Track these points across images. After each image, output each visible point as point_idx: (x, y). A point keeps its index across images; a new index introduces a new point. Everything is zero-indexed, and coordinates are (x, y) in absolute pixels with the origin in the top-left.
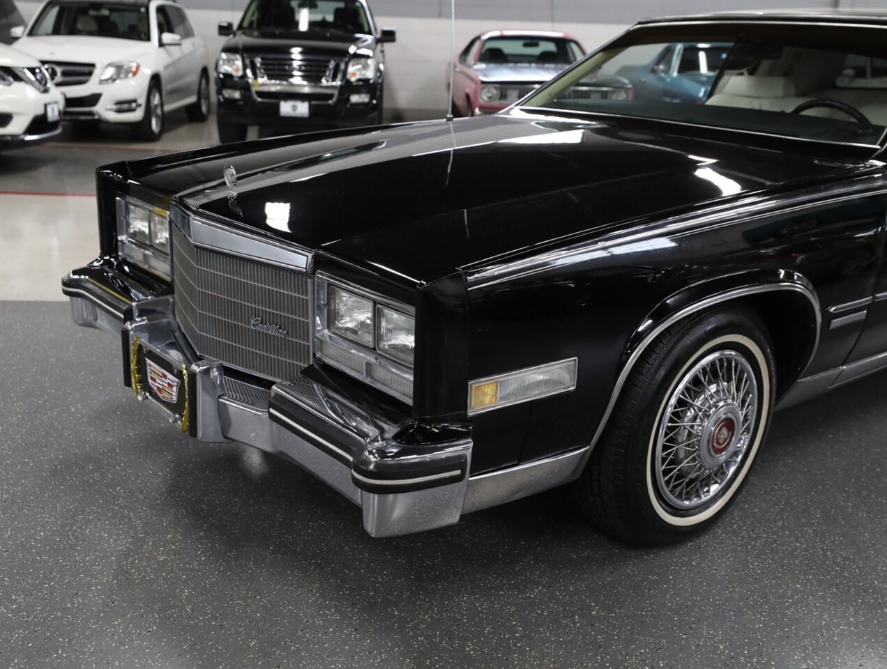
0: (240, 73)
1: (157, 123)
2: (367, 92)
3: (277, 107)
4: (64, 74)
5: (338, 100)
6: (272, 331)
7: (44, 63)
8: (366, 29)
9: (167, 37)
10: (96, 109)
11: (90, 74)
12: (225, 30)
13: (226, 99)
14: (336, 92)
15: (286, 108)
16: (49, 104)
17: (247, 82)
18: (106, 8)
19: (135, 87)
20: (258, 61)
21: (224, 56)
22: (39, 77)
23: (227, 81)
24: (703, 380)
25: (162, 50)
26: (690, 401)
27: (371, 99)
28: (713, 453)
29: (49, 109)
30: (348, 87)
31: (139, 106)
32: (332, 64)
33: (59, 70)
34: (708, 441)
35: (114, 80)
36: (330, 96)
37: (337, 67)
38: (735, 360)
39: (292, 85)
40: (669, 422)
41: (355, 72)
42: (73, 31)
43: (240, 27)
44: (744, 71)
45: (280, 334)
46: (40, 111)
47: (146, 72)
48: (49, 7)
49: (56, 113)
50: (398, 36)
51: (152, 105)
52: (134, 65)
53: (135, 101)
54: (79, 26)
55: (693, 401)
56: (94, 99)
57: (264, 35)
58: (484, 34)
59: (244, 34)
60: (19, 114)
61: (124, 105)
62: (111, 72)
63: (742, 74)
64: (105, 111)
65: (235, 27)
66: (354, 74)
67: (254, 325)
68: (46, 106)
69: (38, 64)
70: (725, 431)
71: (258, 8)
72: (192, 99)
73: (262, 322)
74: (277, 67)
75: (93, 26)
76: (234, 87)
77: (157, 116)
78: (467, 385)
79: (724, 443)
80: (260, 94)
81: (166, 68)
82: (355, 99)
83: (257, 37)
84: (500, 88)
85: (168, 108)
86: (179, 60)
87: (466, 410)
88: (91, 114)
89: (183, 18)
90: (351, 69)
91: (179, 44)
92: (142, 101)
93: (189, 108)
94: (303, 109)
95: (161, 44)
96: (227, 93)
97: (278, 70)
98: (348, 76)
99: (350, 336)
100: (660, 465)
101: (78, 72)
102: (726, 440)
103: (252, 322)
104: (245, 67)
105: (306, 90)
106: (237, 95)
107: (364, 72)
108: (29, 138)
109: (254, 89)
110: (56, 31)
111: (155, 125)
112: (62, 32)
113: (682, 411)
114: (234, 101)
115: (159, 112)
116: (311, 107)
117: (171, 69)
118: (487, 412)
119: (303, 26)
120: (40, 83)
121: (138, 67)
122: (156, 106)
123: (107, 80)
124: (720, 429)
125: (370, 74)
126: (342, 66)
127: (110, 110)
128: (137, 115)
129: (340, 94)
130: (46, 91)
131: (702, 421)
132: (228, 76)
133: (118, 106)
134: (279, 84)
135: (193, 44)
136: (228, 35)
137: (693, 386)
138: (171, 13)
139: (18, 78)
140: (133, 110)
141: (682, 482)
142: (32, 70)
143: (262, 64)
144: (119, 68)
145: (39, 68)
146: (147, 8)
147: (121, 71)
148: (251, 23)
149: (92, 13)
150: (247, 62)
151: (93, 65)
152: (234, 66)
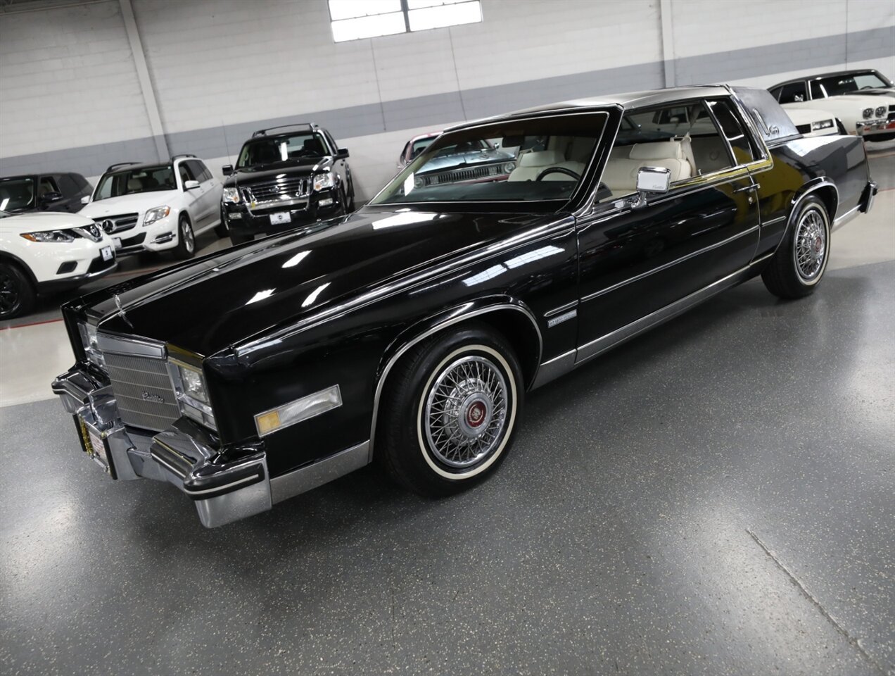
0: (238, 200)
1: (190, 245)
2: (331, 197)
3: (268, 219)
4: (117, 224)
5: (311, 206)
6: (155, 400)
7: (96, 220)
8: (326, 152)
9: (189, 184)
10: (143, 244)
11: (136, 220)
12: (227, 171)
13: (232, 220)
14: (307, 201)
15: (274, 219)
16: (103, 249)
17: (244, 205)
18: (144, 172)
19: (169, 224)
20: (249, 190)
21: (226, 190)
22: (93, 231)
23: (231, 207)
24: (454, 381)
25: (186, 193)
26: (446, 396)
27: (334, 201)
28: (471, 427)
29: (104, 252)
30: (316, 196)
31: (175, 235)
32: (301, 182)
33: (113, 222)
34: (465, 420)
35: (154, 221)
36: (304, 205)
37: (305, 184)
38: (478, 362)
39: (282, 201)
40: (431, 413)
41: (320, 184)
42: (126, 192)
43: (237, 167)
44: (531, 149)
45: (160, 401)
46: (98, 255)
47: (176, 212)
48: (105, 178)
49: (110, 254)
50: (350, 152)
51: (184, 233)
52: (167, 208)
53: (170, 233)
54: (129, 187)
55: (449, 395)
56: (141, 237)
57: (258, 169)
58: (413, 139)
59: (241, 171)
60: (80, 260)
61: (164, 237)
62: (151, 216)
63: (530, 152)
64: (150, 244)
65: (234, 167)
66: (318, 186)
67: (145, 398)
68: (100, 250)
69: (93, 222)
70: (477, 410)
71: (249, 151)
72: (218, 222)
73: (149, 395)
74: (263, 192)
75: (139, 186)
76: (237, 211)
77: (190, 240)
78: (253, 418)
79: (479, 418)
80: (254, 212)
81: (190, 205)
82: (322, 203)
83: (252, 171)
84: (425, 177)
85: (197, 233)
86: (201, 197)
87: (257, 434)
88: (141, 248)
89: (202, 167)
90: (316, 183)
91: (199, 187)
92: (176, 232)
93: (216, 229)
94: (286, 217)
95: (185, 189)
96: (232, 216)
97: (265, 193)
98: (315, 188)
99: (193, 395)
100: (433, 443)
101: (128, 220)
102: (480, 416)
103: (144, 396)
104: (241, 195)
105: (292, 203)
106: (239, 216)
107: (325, 183)
108: (91, 275)
109: (249, 210)
110: (114, 194)
111: (189, 248)
112: (118, 193)
113: (442, 403)
114: (238, 220)
115: (191, 237)
116: (292, 215)
117: (195, 206)
118: (275, 432)
119: (285, 157)
120: (95, 236)
121: (169, 208)
122: (188, 233)
123: (149, 222)
124: (473, 410)
125: (330, 183)
126: (309, 182)
127: (154, 242)
128: (174, 242)
129: (310, 202)
130: (100, 240)
131: (457, 408)
132: (231, 203)
133: (159, 240)
134: (271, 202)
135: (212, 184)
136: (230, 174)
137: (447, 385)
138: (191, 166)
139: (77, 235)
140: (171, 240)
141: (454, 451)
142: (87, 228)
143: (252, 191)
144: (156, 211)
145: (93, 225)
146: (172, 166)
147: (159, 214)
148: (247, 163)
149: (135, 177)
150: (242, 192)
151: (137, 214)
152: (233, 197)
